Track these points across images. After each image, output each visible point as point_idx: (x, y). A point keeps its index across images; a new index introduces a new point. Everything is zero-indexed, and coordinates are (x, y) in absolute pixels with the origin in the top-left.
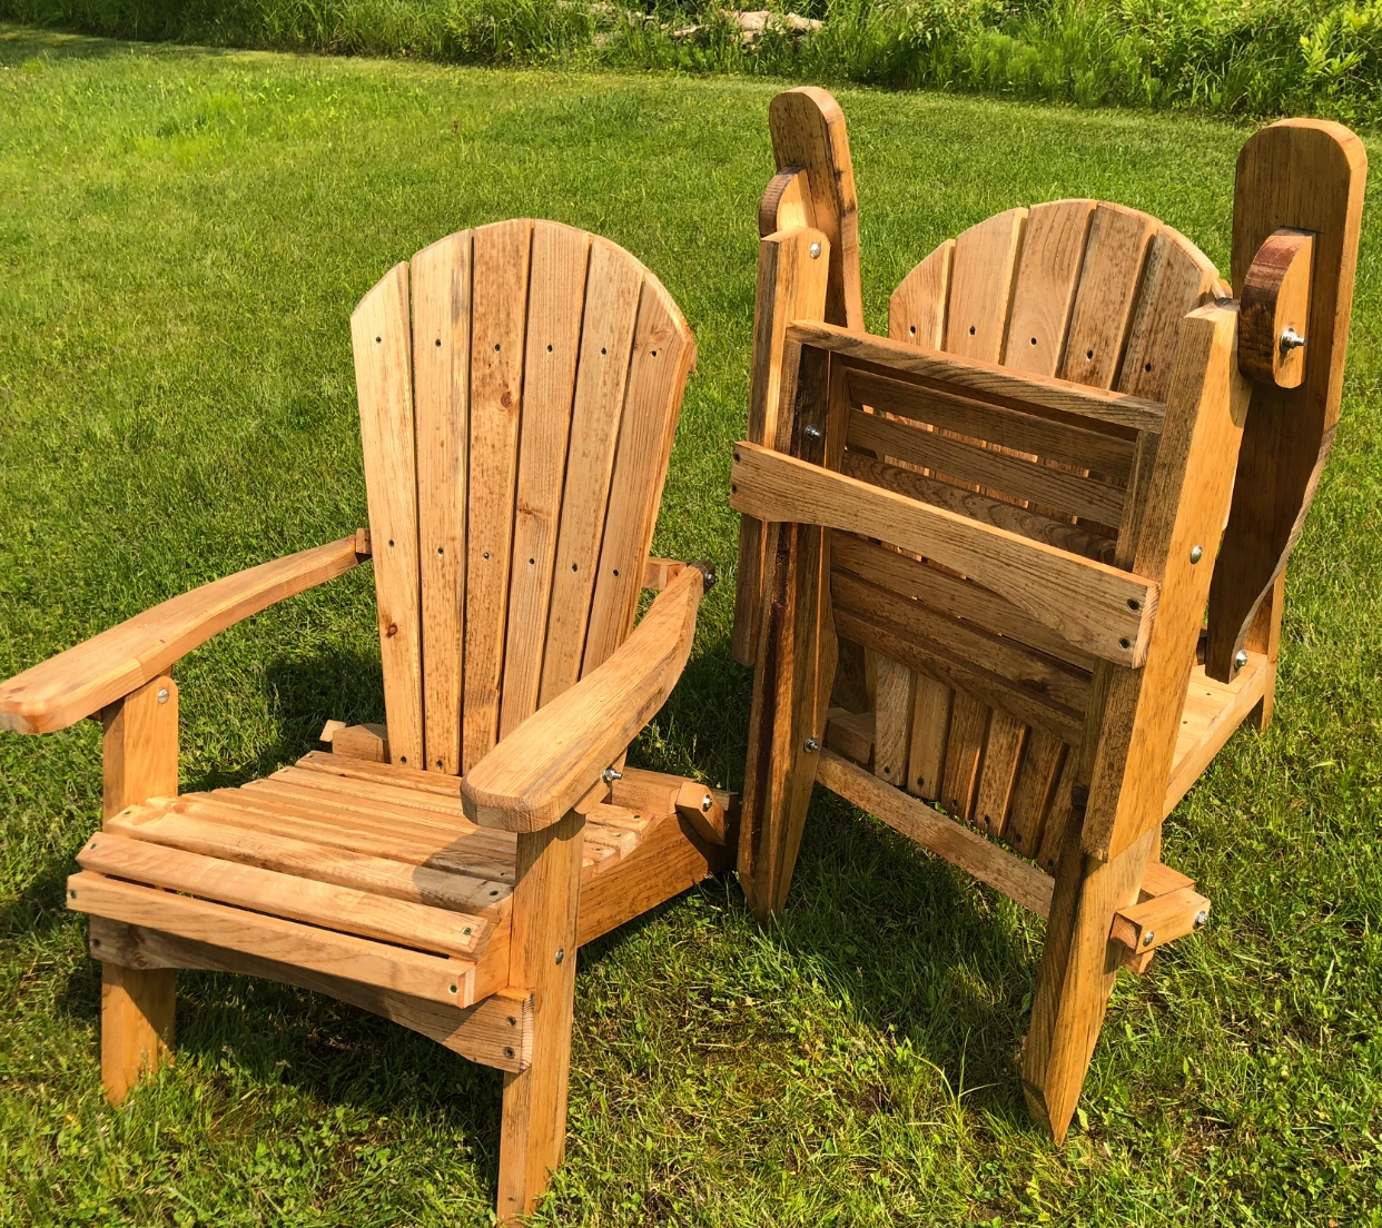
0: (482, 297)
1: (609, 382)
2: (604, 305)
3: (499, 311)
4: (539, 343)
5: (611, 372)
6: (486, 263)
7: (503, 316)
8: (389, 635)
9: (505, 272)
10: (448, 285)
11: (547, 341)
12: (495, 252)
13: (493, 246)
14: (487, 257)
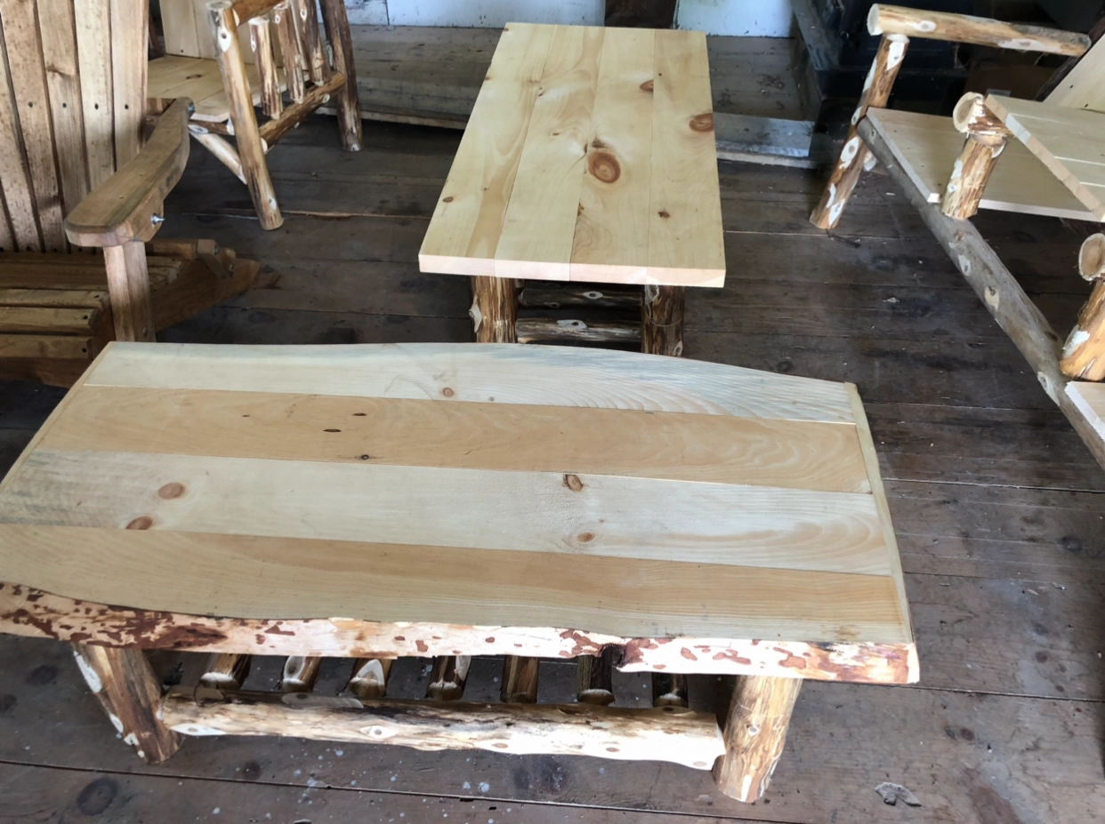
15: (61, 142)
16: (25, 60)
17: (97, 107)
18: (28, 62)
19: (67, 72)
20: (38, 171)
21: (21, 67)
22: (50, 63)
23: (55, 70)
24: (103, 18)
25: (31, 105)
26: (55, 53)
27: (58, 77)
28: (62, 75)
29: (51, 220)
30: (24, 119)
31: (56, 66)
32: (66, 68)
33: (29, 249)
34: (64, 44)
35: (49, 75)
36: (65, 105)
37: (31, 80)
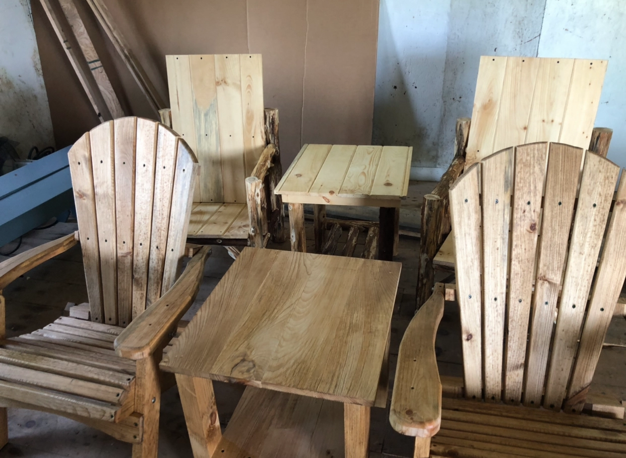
0: (521, 179)
1: (598, 220)
2: (595, 183)
3: (530, 185)
4: (553, 200)
5: (600, 215)
6: (524, 163)
7: (532, 188)
8: (468, 340)
9: (534, 167)
10: (503, 173)
11: (558, 200)
12: (528, 158)
13: (528, 155)
14: (524, 160)
15: (537, 328)
16: (524, 271)
17: (574, 306)
18: (525, 272)
19: (554, 282)
20: (514, 345)
21: (519, 276)
22: (542, 275)
23: (545, 279)
24: (596, 248)
25: (520, 301)
26: (548, 268)
27: (546, 285)
28: (549, 282)
29: (515, 379)
30: (513, 310)
31: (547, 277)
32: (555, 279)
33: (493, 398)
34: (558, 263)
35: (540, 282)
36: (547, 303)
37: (525, 285)
